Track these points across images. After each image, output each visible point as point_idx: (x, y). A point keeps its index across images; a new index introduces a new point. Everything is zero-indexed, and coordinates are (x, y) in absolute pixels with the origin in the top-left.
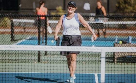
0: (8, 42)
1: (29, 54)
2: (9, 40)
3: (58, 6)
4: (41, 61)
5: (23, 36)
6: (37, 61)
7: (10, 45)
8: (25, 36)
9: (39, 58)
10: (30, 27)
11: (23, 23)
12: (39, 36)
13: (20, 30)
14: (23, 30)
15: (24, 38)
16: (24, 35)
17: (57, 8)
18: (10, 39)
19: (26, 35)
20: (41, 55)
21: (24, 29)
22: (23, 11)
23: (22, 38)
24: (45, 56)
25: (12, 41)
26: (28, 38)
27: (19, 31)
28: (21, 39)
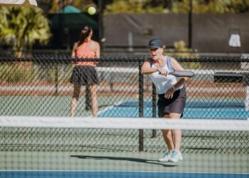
0: (80, 112)
1: (115, 135)
2: (83, 108)
3: (178, 40)
4: (145, 149)
5: (108, 100)
6: (137, 149)
7: (83, 116)
8: (113, 100)
9: (141, 143)
10: (123, 81)
11: (108, 75)
12: (141, 99)
13: (103, 88)
14: (108, 88)
15: (111, 103)
16: (111, 97)
17: (176, 45)
18: (85, 106)
19: (115, 97)
20: (144, 136)
21: (112, 85)
22: (109, 49)
23: (106, 103)
24: (153, 139)
25: (87, 109)
26: (120, 103)
27: (101, 90)
28: (106, 106)
